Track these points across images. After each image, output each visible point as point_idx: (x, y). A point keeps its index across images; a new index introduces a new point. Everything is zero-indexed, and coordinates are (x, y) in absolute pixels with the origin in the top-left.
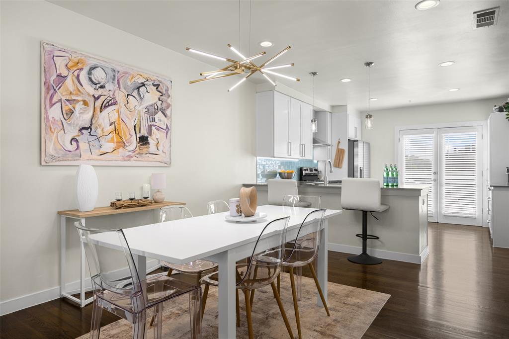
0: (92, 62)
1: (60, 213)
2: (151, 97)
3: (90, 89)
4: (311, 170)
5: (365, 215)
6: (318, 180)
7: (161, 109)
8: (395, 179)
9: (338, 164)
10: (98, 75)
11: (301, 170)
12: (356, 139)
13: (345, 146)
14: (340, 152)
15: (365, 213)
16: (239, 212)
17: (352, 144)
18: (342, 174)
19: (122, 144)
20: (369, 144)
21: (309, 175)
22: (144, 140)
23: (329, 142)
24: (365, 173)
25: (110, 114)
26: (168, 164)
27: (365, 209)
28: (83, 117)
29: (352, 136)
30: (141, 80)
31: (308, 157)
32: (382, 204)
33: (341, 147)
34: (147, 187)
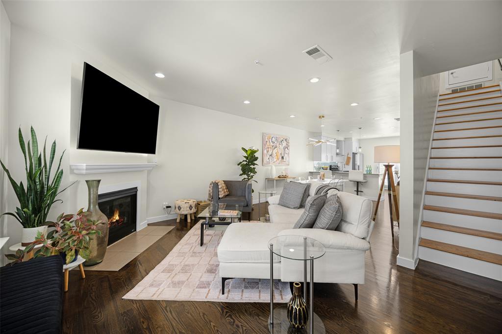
0: (272, 136)
1: (266, 179)
2: (284, 144)
3: (271, 144)
4: (335, 166)
5: (358, 183)
6: (338, 170)
7: (287, 147)
8: (370, 171)
9: (348, 164)
10: (274, 139)
11: (331, 166)
12: (356, 152)
13: (351, 156)
14: (348, 158)
15: (358, 182)
16: (320, 178)
17: (354, 154)
18: (349, 168)
19: (278, 159)
20: (363, 154)
21: (334, 168)
22: (283, 158)
23: (343, 154)
24: (361, 167)
25: (275, 150)
26: (289, 165)
27: (358, 181)
28: (270, 153)
29: (354, 151)
30: (282, 139)
31: (334, 161)
32: (364, 179)
33: (349, 156)
34: (284, 172)
